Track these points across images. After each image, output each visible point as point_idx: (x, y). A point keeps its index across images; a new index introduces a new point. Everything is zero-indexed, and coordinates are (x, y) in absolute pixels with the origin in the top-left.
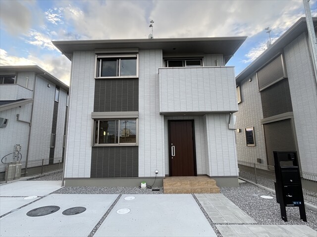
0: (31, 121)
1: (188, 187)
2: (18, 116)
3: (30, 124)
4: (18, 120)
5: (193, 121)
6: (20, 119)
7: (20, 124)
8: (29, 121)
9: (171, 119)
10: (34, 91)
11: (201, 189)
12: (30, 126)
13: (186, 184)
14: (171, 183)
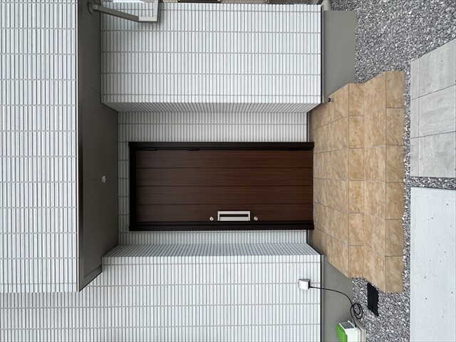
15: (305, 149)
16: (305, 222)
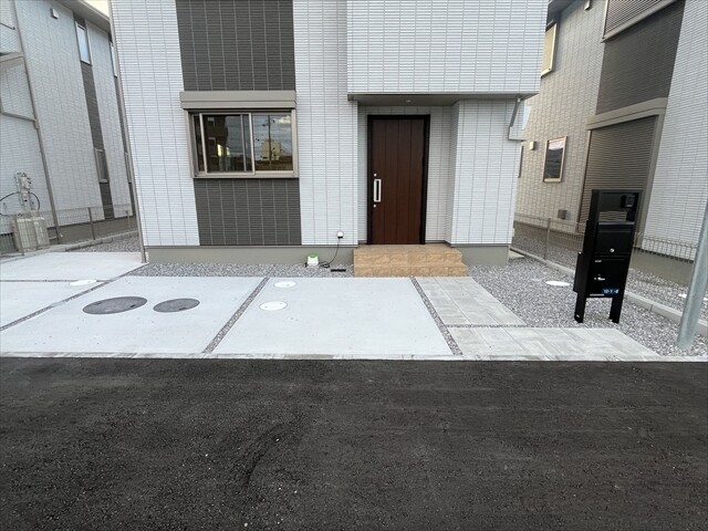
0: (34, 113)
1: (405, 264)
3: (34, 123)
4: (3, 113)
5: (426, 120)
6: (7, 109)
8: (31, 116)
9: (376, 111)
10: (17, 29)
11: (430, 268)
12: (37, 129)
13: (400, 260)
14: (369, 257)
15: (422, 241)
16: (372, 239)
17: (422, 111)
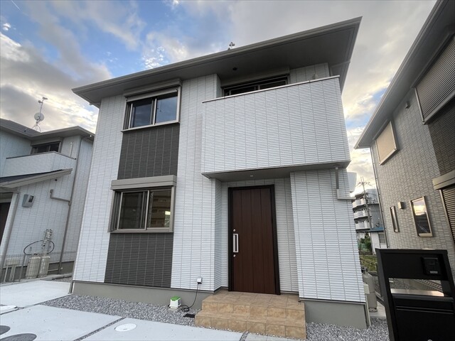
0: (71, 198)
1: (243, 316)
2: (52, 192)
3: (70, 203)
4: (52, 198)
5: (271, 188)
6: (55, 195)
7: (55, 203)
8: (69, 199)
9: (234, 185)
10: (77, 159)
11: (265, 325)
12: (70, 205)
14: (215, 305)
16: (232, 287)
17: (268, 182)
